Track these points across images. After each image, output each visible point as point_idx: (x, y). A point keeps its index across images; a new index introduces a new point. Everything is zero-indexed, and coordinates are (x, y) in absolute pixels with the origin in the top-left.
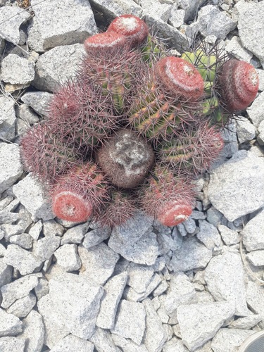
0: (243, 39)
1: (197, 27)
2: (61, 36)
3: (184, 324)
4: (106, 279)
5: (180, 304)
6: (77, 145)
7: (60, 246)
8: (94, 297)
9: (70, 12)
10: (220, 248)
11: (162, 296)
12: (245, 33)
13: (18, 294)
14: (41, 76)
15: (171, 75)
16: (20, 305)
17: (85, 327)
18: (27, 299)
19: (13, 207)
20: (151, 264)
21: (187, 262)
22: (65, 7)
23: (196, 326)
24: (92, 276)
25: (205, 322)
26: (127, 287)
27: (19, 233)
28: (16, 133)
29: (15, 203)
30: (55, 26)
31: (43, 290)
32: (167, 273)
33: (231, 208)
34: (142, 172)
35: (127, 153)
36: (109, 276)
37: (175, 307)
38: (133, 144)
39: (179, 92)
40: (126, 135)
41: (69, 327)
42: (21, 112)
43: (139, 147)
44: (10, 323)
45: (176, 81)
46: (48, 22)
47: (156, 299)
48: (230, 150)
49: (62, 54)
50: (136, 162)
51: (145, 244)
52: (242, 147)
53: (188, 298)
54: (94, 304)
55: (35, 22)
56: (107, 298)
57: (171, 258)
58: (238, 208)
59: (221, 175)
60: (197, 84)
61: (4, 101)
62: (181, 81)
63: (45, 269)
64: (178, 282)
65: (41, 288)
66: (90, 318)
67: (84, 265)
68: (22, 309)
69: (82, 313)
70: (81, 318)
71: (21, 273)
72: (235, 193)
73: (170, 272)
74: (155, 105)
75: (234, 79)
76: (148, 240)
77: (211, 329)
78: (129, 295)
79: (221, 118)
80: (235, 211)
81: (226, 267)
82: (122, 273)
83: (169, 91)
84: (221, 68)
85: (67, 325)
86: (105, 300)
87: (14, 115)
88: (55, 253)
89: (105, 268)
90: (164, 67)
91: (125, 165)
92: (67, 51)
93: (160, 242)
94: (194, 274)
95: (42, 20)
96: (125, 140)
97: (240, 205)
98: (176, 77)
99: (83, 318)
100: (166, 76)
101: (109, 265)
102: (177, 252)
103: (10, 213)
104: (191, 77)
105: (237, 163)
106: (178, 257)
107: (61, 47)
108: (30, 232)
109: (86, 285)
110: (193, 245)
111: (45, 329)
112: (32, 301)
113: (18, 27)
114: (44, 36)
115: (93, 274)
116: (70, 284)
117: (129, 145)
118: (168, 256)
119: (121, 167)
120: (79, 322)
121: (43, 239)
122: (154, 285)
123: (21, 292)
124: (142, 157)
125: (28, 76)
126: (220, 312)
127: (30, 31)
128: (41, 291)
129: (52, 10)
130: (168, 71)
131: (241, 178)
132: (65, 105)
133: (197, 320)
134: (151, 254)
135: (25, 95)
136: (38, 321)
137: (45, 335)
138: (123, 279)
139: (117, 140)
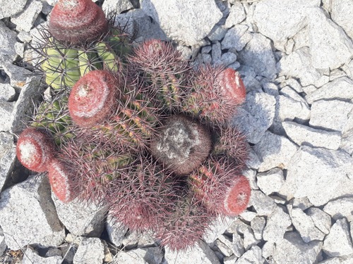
0: (14, 12)
1: (9, 67)
2: (47, 216)
3: (332, 61)
4: (291, 143)
5: (311, 65)
6: (175, 198)
7: (259, 190)
8: (312, 156)
9: (19, 209)
10: (250, 25)
11: (302, 83)
12: (8, 10)
13: (310, 226)
14: (92, 230)
15: (94, 111)
16: (320, 223)
17: (341, 162)
18: (314, 217)
19: (228, 240)
20: (275, 100)
21: (268, 60)
22: (15, 216)
23: (334, 49)
24: (289, 157)
25: (330, 39)
26: (296, 121)
27: (252, 231)
28: (153, 246)
29: (223, 239)
30: (38, 222)
31: (303, 202)
32: (279, 80)
33: (208, 17)
34: (196, 128)
35: (179, 146)
36: (288, 140)
37: (314, 71)
38: (167, 140)
39: (112, 100)
40: (159, 148)
41: (341, 176)
42: (130, 244)
43: (170, 134)
44: (339, 231)
45: (101, 105)
46: (34, 230)
47: (305, 90)
48: (142, 18)
49: (66, 212)
50: (187, 136)
51: (254, 107)
52: (136, 4)
53: (304, 58)
54: (318, 155)
55: (35, 242)
56: (310, 141)
57: (264, 77)
58: (208, 8)
59: (173, 29)
60: (98, 79)
61: (122, 261)
62: (99, 99)
63: (283, 202)
64: (288, 69)
65: (302, 204)
66: (332, 157)
67: (277, 165)
68: (324, 221)
69: (329, 166)
70: (333, 167)
71: (289, 225)
72: (193, 13)
73: (278, 77)
74: (127, 124)
75: (74, 28)
76: (249, 104)
77: (336, 33)
78: (304, 118)
79: (116, 37)
80: (212, 12)
81: (271, 18)
82: (284, 128)
83: (112, 112)
84: (62, 42)
85: (339, 178)
86: (312, 143)
87: (135, 251)
88: (267, 194)
89: (280, 145)
90: (85, 119)
91: (190, 147)
92: (61, 207)
93: (249, 90)
94: (277, 51)
95: (32, 237)
96: (164, 150)
97: (206, 7)
98: (95, 105)
99: (333, 165)
100: (95, 116)
101: (277, 141)
102: (256, 71)
103: (233, 243)
104: (92, 87)
105: (158, 11)
106: (262, 70)
107: (59, 214)
108: (249, 220)
109: (299, 164)
110: (249, 54)
111: (342, 198)
112: (317, 212)
113: (44, 259)
114: (50, 232)
115: (287, 157)
116: (299, 179)
117: (170, 145)
118: (261, 80)
119: (192, 151)
120: (337, 168)
121: (255, 207)
122: (292, 94)
123: (308, 223)
124: (181, 131)
125: (96, 244)
126: (319, 24)
127: (45, 245)
128: (305, 204)
129: (20, 228)
130: (89, 115)
131: (177, 8)
132: (139, 218)
133: (328, 47)
134: (264, 100)
135: (114, 242)
136: (335, 205)
137: (347, 197)
138: (291, 127)
139: (165, 157)
